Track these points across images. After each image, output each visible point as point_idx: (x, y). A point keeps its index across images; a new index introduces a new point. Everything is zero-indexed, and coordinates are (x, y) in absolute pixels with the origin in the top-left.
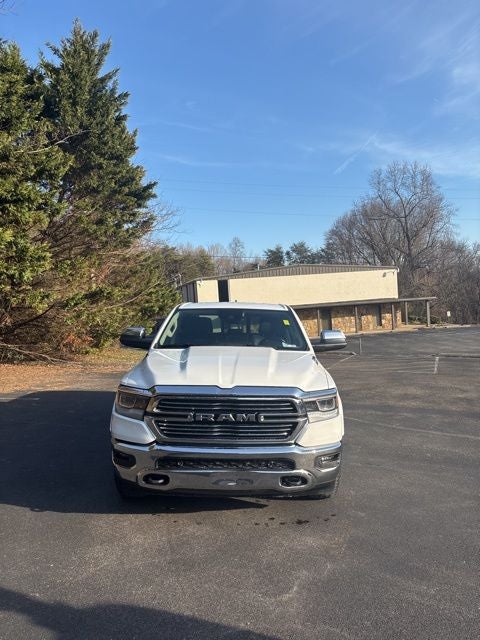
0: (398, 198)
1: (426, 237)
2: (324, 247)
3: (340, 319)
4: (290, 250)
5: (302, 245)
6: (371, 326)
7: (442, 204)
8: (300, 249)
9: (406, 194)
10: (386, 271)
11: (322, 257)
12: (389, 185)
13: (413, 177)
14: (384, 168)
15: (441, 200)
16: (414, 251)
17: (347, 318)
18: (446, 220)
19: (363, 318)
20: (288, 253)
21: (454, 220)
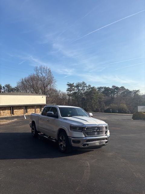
0: (42, 75)
1: (49, 87)
2: (16, 86)
3: (30, 110)
4: (4, 86)
5: (9, 85)
6: (39, 111)
7: (54, 79)
8: (8, 86)
9: (44, 75)
10: (43, 96)
11: (15, 89)
12: (40, 71)
13: (46, 70)
14: (39, 67)
15: (53, 78)
16: (46, 91)
17: (32, 109)
18: (54, 83)
19: (36, 109)
20: (4, 87)
21: (56, 83)
